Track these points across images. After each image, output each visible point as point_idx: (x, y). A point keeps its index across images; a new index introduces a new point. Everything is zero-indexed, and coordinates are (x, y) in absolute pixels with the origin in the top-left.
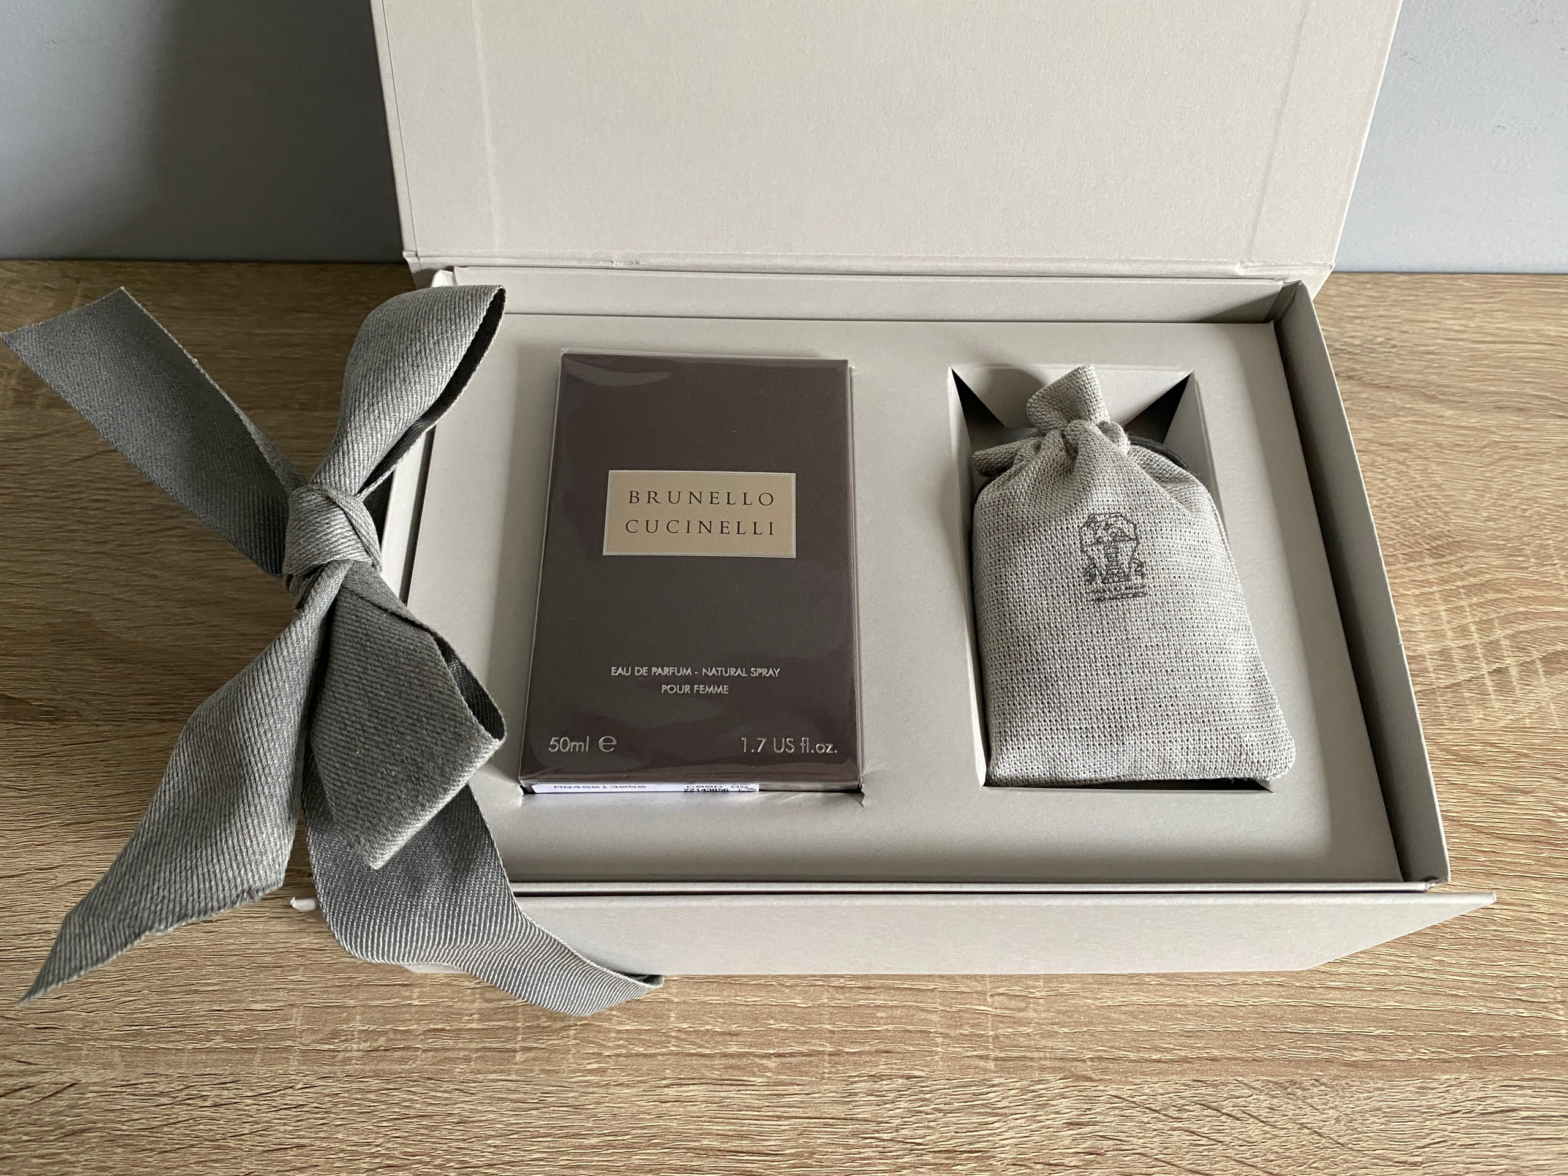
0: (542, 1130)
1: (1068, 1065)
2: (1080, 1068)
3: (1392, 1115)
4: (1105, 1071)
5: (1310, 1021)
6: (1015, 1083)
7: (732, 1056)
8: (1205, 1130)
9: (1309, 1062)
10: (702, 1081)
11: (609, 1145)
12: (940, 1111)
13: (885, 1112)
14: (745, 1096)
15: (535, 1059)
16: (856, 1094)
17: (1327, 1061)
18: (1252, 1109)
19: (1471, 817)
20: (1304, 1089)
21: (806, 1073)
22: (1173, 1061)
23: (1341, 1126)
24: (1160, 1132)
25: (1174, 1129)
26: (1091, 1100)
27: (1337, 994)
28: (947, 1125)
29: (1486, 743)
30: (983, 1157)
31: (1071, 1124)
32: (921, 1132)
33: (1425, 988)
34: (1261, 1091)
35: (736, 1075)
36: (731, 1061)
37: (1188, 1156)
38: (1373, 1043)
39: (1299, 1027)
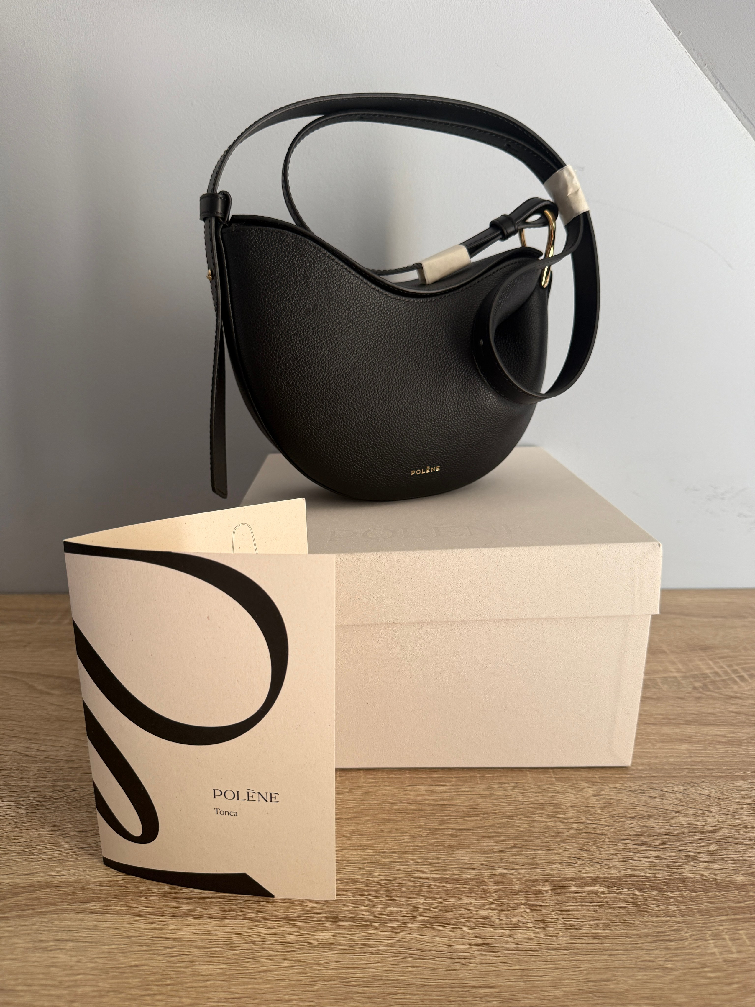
0: (351, 799)
1: (588, 779)
2: (594, 780)
3: (740, 791)
4: (606, 780)
5: (694, 765)
6: (566, 785)
7: (435, 777)
8: (656, 796)
9: (697, 777)
10: (422, 785)
11: (383, 803)
12: (533, 792)
13: (508, 793)
14: (444, 789)
15: (346, 779)
16: (494, 788)
17: (705, 776)
18: (676, 789)
19: (744, 712)
20: (698, 784)
21: (470, 782)
22: (636, 777)
23: (719, 794)
24: (636, 797)
25: (642, 796)
26: (601, 788)
27: (703, 758)
28: (538, 796)
29: (742, 693)
30: (557, 805)
31: (594, 795)
32: (526, 798)
33: (741, 756)
34: (678, 785)
35: (437, 783)
36: (435, 779)
37: (651, 803)
38: (724, 771)
39: (689, 767)
